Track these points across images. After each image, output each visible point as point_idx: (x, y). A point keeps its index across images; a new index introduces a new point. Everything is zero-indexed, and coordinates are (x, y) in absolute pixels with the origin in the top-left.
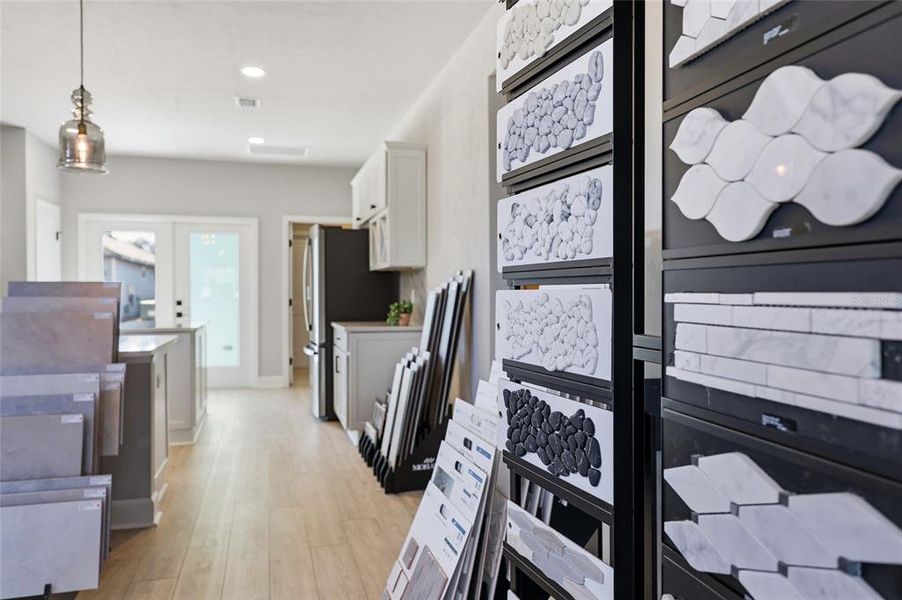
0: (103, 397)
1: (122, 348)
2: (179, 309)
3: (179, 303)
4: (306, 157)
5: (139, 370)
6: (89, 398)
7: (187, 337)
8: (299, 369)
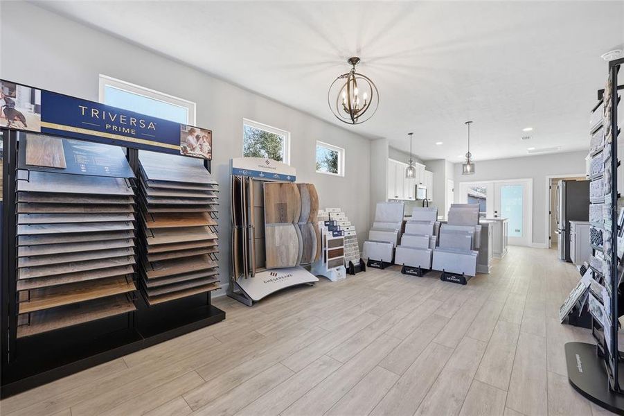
0: (475, 233)
1: (480, 221)
2: (496, 214)
3: (496, 212)
4: (559, 150)
5: (485, 228)
6: (472, 232)
7: (499, 223)
8: (554, 244)
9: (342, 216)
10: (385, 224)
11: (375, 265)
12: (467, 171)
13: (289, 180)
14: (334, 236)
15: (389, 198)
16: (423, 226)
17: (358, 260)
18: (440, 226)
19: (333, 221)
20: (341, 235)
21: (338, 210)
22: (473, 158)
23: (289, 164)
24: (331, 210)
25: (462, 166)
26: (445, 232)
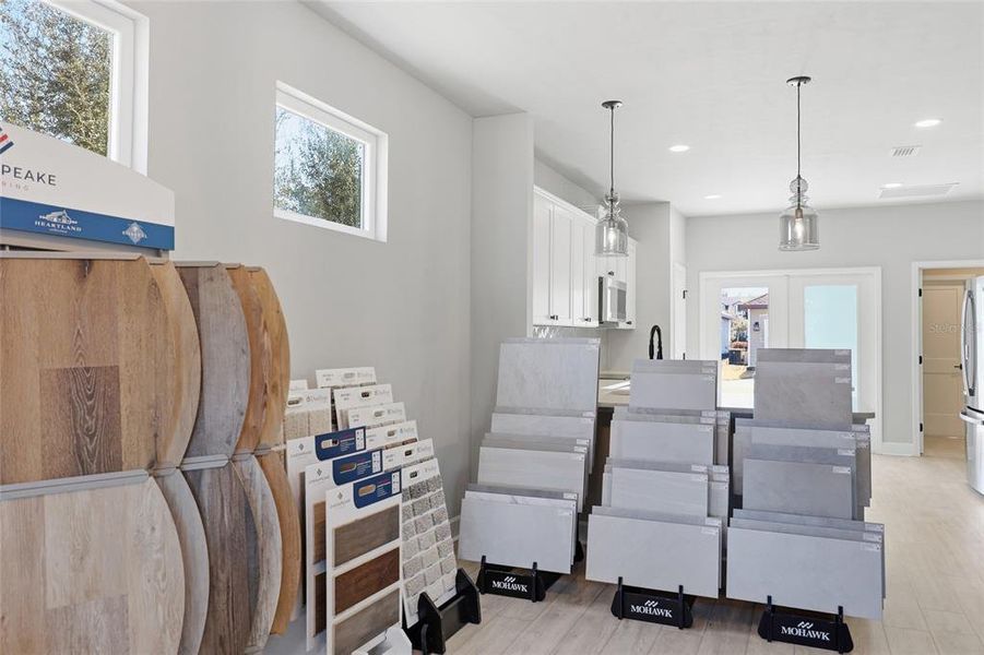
9: (383, 397)
10: (536, 419)
11: (509, 583)
12: (795, 240)
13: (139, 246)
14: (360, 502)
15: (537, 321)
16: (676, 429)
17: (450, 579)
18: (732, 429)
19: (351, 433)
20: (389, 494)
21: (366, 373)
22: (814, 198)
23: (142, 167)
24: (337, 376)
25: (778, 223)
26: (757, 453)
